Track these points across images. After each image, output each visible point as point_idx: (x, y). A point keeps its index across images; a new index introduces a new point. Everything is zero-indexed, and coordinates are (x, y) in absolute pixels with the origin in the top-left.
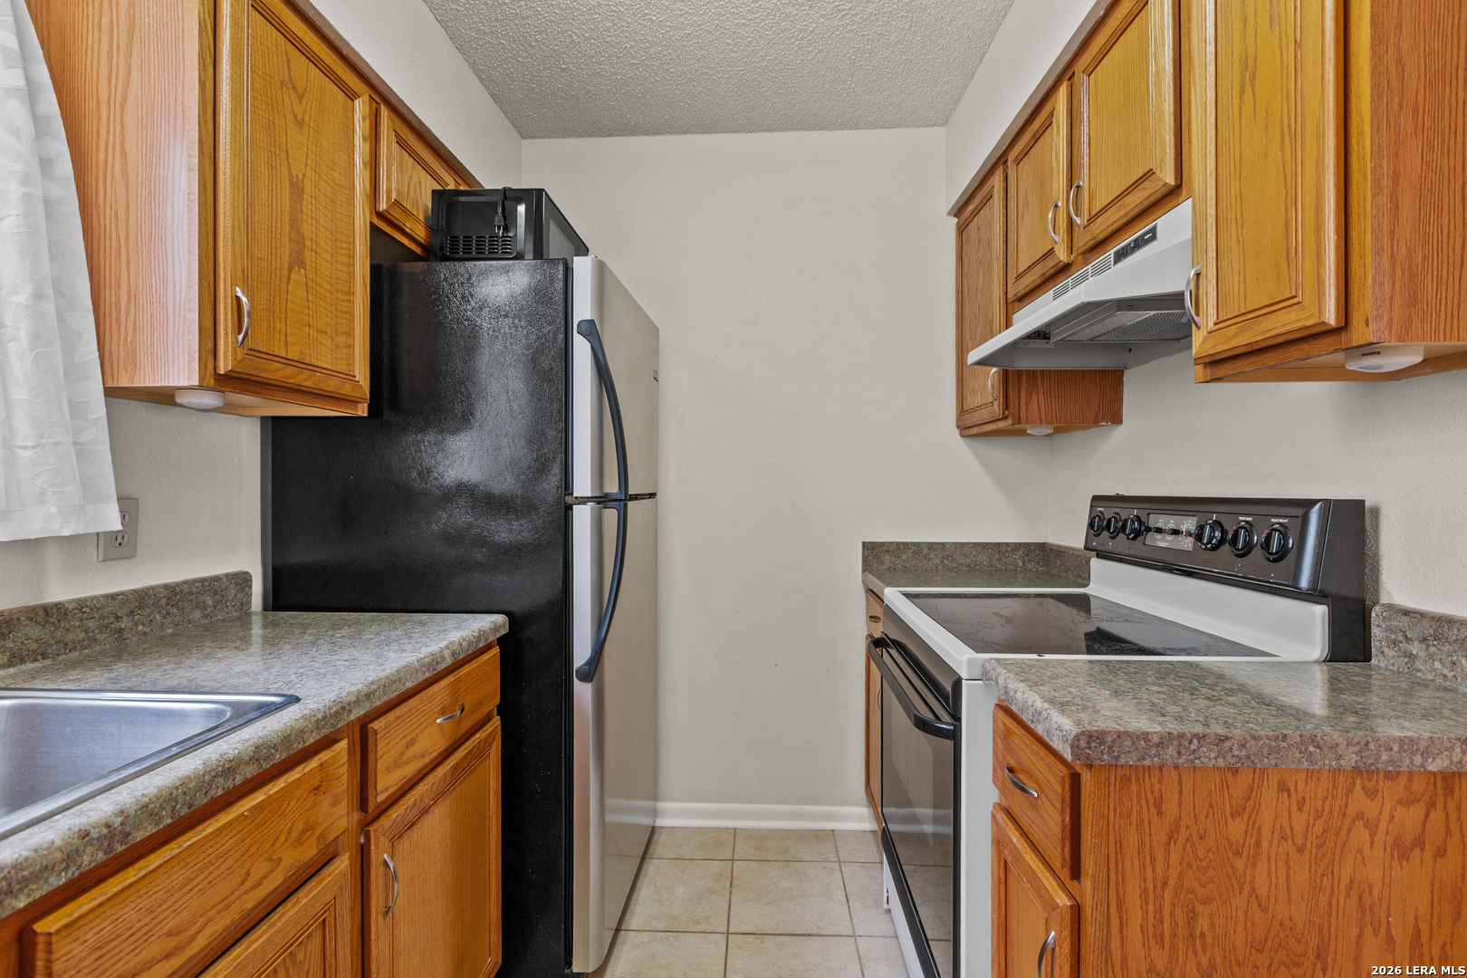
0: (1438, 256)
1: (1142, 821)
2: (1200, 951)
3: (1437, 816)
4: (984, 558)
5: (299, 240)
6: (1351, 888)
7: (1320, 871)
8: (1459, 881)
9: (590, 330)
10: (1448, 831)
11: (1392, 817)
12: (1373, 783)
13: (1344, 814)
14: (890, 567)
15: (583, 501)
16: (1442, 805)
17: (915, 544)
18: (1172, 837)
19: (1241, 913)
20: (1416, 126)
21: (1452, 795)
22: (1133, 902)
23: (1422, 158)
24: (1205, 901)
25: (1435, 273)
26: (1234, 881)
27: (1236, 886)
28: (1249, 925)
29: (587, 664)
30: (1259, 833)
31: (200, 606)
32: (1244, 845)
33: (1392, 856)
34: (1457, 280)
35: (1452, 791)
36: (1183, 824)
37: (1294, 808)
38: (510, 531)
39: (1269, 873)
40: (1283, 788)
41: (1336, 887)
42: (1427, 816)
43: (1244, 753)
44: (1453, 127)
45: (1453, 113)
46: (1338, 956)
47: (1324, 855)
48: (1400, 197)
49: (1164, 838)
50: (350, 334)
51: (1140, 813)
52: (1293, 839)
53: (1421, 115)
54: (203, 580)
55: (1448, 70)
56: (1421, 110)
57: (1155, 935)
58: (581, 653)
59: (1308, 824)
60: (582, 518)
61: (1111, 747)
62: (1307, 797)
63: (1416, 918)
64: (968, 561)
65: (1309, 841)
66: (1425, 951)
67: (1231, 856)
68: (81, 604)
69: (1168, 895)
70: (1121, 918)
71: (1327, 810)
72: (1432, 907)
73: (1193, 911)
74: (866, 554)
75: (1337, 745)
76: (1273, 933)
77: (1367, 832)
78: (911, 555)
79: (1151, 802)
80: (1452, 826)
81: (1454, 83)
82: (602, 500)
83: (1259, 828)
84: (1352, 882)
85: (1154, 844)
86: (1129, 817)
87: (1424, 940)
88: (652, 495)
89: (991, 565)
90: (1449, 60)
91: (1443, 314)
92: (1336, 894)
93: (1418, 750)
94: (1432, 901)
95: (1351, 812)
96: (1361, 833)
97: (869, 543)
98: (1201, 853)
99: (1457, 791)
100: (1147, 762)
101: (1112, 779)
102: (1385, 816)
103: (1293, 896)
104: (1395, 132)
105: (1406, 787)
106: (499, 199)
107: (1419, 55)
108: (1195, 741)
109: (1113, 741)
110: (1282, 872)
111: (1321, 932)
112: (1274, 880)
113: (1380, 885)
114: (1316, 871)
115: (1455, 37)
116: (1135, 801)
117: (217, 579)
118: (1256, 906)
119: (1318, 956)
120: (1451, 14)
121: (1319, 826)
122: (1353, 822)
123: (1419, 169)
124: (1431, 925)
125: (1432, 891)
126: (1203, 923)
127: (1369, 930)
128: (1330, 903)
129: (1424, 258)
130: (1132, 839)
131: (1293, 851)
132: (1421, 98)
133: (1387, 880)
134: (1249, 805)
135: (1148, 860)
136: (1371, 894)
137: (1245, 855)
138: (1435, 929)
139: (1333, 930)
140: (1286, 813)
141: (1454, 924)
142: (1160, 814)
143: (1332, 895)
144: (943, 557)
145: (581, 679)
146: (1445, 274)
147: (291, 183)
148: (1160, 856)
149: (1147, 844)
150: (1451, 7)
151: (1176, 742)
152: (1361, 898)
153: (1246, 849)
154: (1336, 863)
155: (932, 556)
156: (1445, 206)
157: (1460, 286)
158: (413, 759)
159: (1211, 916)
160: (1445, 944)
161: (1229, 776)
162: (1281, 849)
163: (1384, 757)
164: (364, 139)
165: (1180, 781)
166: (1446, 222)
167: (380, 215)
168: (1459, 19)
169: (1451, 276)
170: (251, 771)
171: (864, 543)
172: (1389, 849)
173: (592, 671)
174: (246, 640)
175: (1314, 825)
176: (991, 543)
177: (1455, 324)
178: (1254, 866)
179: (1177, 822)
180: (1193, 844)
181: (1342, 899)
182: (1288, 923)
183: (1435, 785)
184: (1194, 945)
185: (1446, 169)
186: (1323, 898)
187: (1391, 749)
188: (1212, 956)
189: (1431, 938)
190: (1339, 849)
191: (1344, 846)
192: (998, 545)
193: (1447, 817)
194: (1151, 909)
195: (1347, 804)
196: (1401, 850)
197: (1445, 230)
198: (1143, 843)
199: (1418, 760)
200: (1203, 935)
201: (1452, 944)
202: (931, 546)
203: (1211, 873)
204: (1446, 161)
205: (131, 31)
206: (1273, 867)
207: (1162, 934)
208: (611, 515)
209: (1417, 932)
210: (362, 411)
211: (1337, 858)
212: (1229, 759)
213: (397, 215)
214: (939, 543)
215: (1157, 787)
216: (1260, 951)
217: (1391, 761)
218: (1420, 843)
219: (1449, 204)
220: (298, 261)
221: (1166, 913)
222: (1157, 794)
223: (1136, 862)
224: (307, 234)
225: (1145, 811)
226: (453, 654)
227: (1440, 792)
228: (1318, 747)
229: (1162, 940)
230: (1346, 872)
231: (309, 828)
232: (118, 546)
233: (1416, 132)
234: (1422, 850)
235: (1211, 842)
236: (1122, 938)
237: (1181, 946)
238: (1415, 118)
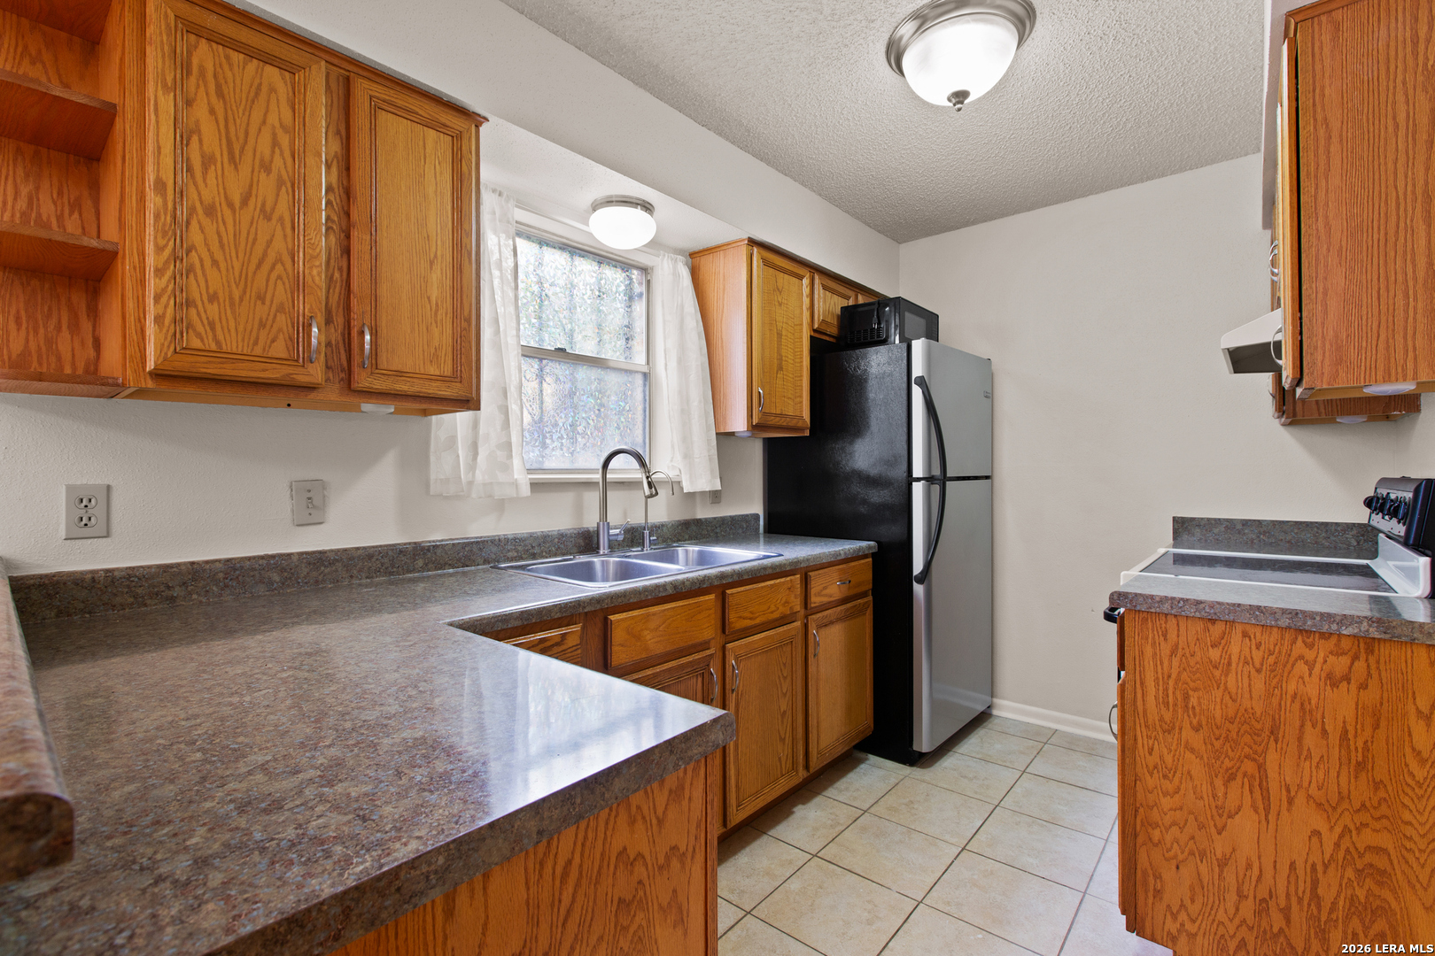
0: (1359, 333)
1: (1155, 642)
2: (1192, 716)
3: (1360, 665)
4: (1309, 535)
5: (780, 359)
6: (1295, 698)
7: (1273, 684)
8: (1378, 705)
9: (921, 382)
10: (1369, 675)
11: (1325, 661)
12: (1311, 640)
13: (1289, 655)
14: (1201, 539)
15: (918, 480)
16: (1365, 658)
17: (1227, 520)
18: (1173, 652)
19: (1218, 700)
20: (1340, 260)
21: (1372, 654)
22: (1150, 683)
23: (1346, 278)
24: (1195, 690)
25: (1356, 344)
26: (1213, 682)
27: (1215, 685)
28: (1224, 707)
29: (920, 573)
30: (1230, 657)
31: (741, 527)
32: (1219, 663)
33: (1326, 684)
34: (1374, 347)
35: (1372, 652)
36: (1180, 647)
37: (1253, 647)
38: (879, 496)
39: (1237, 681)
40: (1245, 635)
41: (1284, 696)
42: (1352, 663)
43: (1212, 611)
44: (1370, 256)
45: (1370, 248)
46: (1286, 735)
47: (1275, 676)
48: (1328, 303)
49: (1168, 653)
50: (801, 396)
51: (1153, 638)
52: (1253, 664)
53: (1344, 253)
54: (742, 515)
55: (1365, 223)
56: (1344, 250)
57: (1163, 702)
58: (918, 566)
59: (1264, 658)
60: (918, 490)
61: (1131, 601)
62: (1263, 642)
63: (1344, 722)
64: (1288, 538)
65: (1264, 667)
66: (1352, 743)
67: (1211, 668)
68: (706, 519)
69: (1171, 683)
70: (1143, 690)
71: (1277, 651)
72: (1357, 718)
73: (1187, 693)
74: (1176, 527)
75: (1275, 613)
76: (1240, 714)
77: (1307, 667)
78: (1223, 529)
79: (1160, 633)
80: (1373, 672)
81: (1370, 230)
82: (929, 479)
83: (1230, 655)
84: (1295, 694)
85: (1162, 655)
86: (1147, 639)
87: (1351, 736)
88: (987, 477)
89: (1316, 543)
90: (1365, 218)
91: (1363, 368)
92: (1284, 699)
93: (1334, 621)
94: (1357, 715)
95: (1295, 654)
96: (1301, 668)
97: (1179, 518)
98: (1192, 664)
99: (1377, 651)
100: (1153, 610)
101: (1137, 618)
102: (1320, 660)
103: (1254, 696)
104: (1324, 266)
105: (1335, 644)
106: (876, 306)
107: (1342, 218)
108: (1182, 602)
109: (1133, 598)
110: (1246, 681)
111: (1274, 719)
112: (1240, 684)
113: (1316, 699)
114: (1270, 684)
115: (1370, 203)
116: (1150, 631)
117: (747, 515)
118: (1228, 697)
119: (1272, 732)
120: (1366, 190)
121: (1271, 659)
122: (1296, 660)
123: (1343, 284)
124: (1356, 729)
125: (1357, 709)
126: (1193, 701)
127: (1308, 724)
128: (1280, 704)
129: (1348, 336)
130: (1149, 650)
131: (1253, 671)
132: (1344, 244)
133: (1322, 697)
134: (1223, 642)
135: (1159, 663)
136: (1310, 703)
137: (1220, 668)
138: (1359, 731)
139: (1282, 720)
140: (1248, 650)
141: (1374, 732)
142: (1165, 639)
143: (1281, 699)
144: (1260, 533)
145: (917, 582)
146: (1364, 344)
147: (778, 334)
148: (1166, 663)
149: (1158, 654)
150: (1366, 186)
151: (1170, 602)
152: (1302, 704)
153: (1221, 665)
154: (1284, 682)
155: (1246, 531)
156: (1364, 303)
157: (1377, 350)
158: (826, 595)
159: (1199, 698)
160: (1367, 741)
161: (1209, 625)
162: (1245, 668)
163: (1309, 623)
164: (807, 296)
165: (1178, 624)
166: (1365, 313)
167: (815, 331)
168: (1373, 192)
169: (1369, 345)
170: (770, 571)
171: (1174, 518)
172: (1323, 680)
173: (924, 577)
174: (759, 543)
175: (1268, 658)
176: (1316, 523)
177: (1373, 373)
178: (1227, 676)
179: (1177, 645)
180: (1187, 658)
181: (1288, 703)
182: (1250, 710)
183: (1359, 646)
184: (1188, 712)
185: (1365, 282)
186: (1275, 701)
187: (1315, 619)
188: (1200, 720)
189: (1356, 736)
190: (1286, 674)
191: (1289, 673)
192: (1326, 524)
193: (1368, 666)
194: (1161, 688)
195: (1291, 650)
196: (1332, 681)
197: (1364, 318)
198: (1156, 653)
199: (1334, 627)
200: (1193, 708)
201: (1372, 742)
202: (1245, 523)
203: (1198, 675)
204: (1364, 277)
205: (724, 290)
206: (1240, 678)
207: (1168, 703)
208: (936, 488)
209: (1346, 732)
210: (807, 433)
211: (1285, 679)
212: (1203, 613)
213: (824, 328)
214: (1254, 520)
215: (1164, 625)
216: (1232, 723)
217: (1315, 625)
218: (1347, 678)
219: (1367, 302)
220: (780, 368)
221: (1170, 692)
222: (1163, 629)
223: (1151, 663)
224: (784, 354)
225: (1157, 637)
226: (845, 553)
227: (1362, 650)
228: (1262, 612)
229: (1168, 705)
230: (1292, 687)
231: (786, 602)
232: (715, 497)
233: (1340, 263)
234: (1349, 683)
235: (1198, 659)
236: (1143, 700)
237: (1180, 710)
238: (1340, 255)
